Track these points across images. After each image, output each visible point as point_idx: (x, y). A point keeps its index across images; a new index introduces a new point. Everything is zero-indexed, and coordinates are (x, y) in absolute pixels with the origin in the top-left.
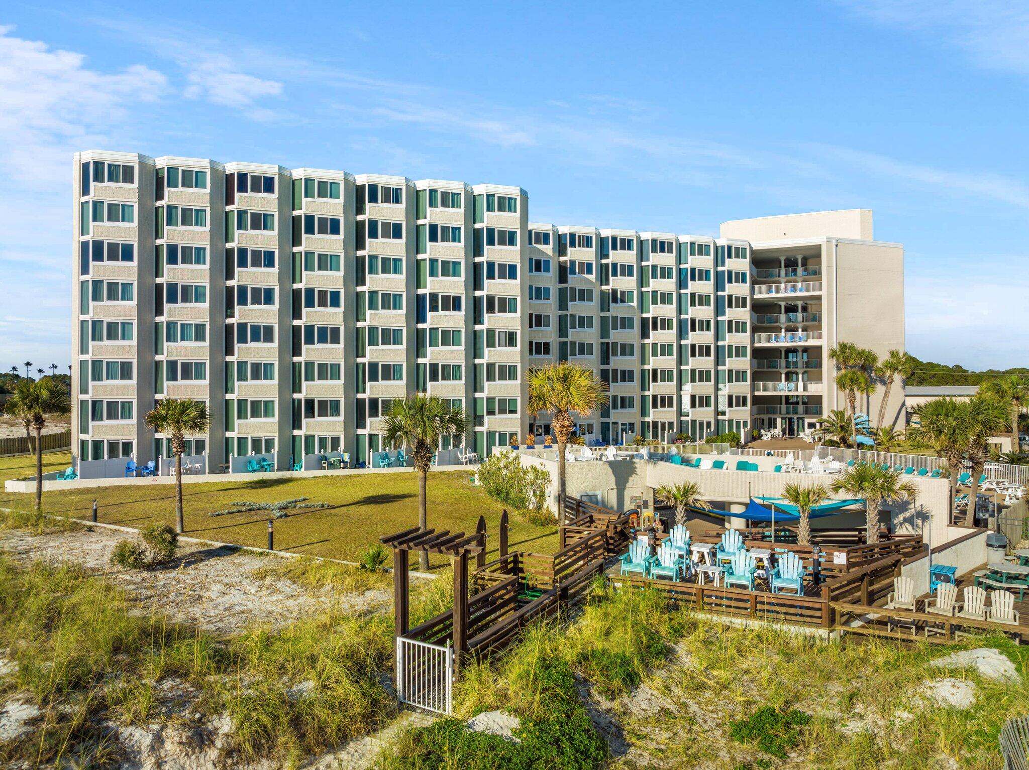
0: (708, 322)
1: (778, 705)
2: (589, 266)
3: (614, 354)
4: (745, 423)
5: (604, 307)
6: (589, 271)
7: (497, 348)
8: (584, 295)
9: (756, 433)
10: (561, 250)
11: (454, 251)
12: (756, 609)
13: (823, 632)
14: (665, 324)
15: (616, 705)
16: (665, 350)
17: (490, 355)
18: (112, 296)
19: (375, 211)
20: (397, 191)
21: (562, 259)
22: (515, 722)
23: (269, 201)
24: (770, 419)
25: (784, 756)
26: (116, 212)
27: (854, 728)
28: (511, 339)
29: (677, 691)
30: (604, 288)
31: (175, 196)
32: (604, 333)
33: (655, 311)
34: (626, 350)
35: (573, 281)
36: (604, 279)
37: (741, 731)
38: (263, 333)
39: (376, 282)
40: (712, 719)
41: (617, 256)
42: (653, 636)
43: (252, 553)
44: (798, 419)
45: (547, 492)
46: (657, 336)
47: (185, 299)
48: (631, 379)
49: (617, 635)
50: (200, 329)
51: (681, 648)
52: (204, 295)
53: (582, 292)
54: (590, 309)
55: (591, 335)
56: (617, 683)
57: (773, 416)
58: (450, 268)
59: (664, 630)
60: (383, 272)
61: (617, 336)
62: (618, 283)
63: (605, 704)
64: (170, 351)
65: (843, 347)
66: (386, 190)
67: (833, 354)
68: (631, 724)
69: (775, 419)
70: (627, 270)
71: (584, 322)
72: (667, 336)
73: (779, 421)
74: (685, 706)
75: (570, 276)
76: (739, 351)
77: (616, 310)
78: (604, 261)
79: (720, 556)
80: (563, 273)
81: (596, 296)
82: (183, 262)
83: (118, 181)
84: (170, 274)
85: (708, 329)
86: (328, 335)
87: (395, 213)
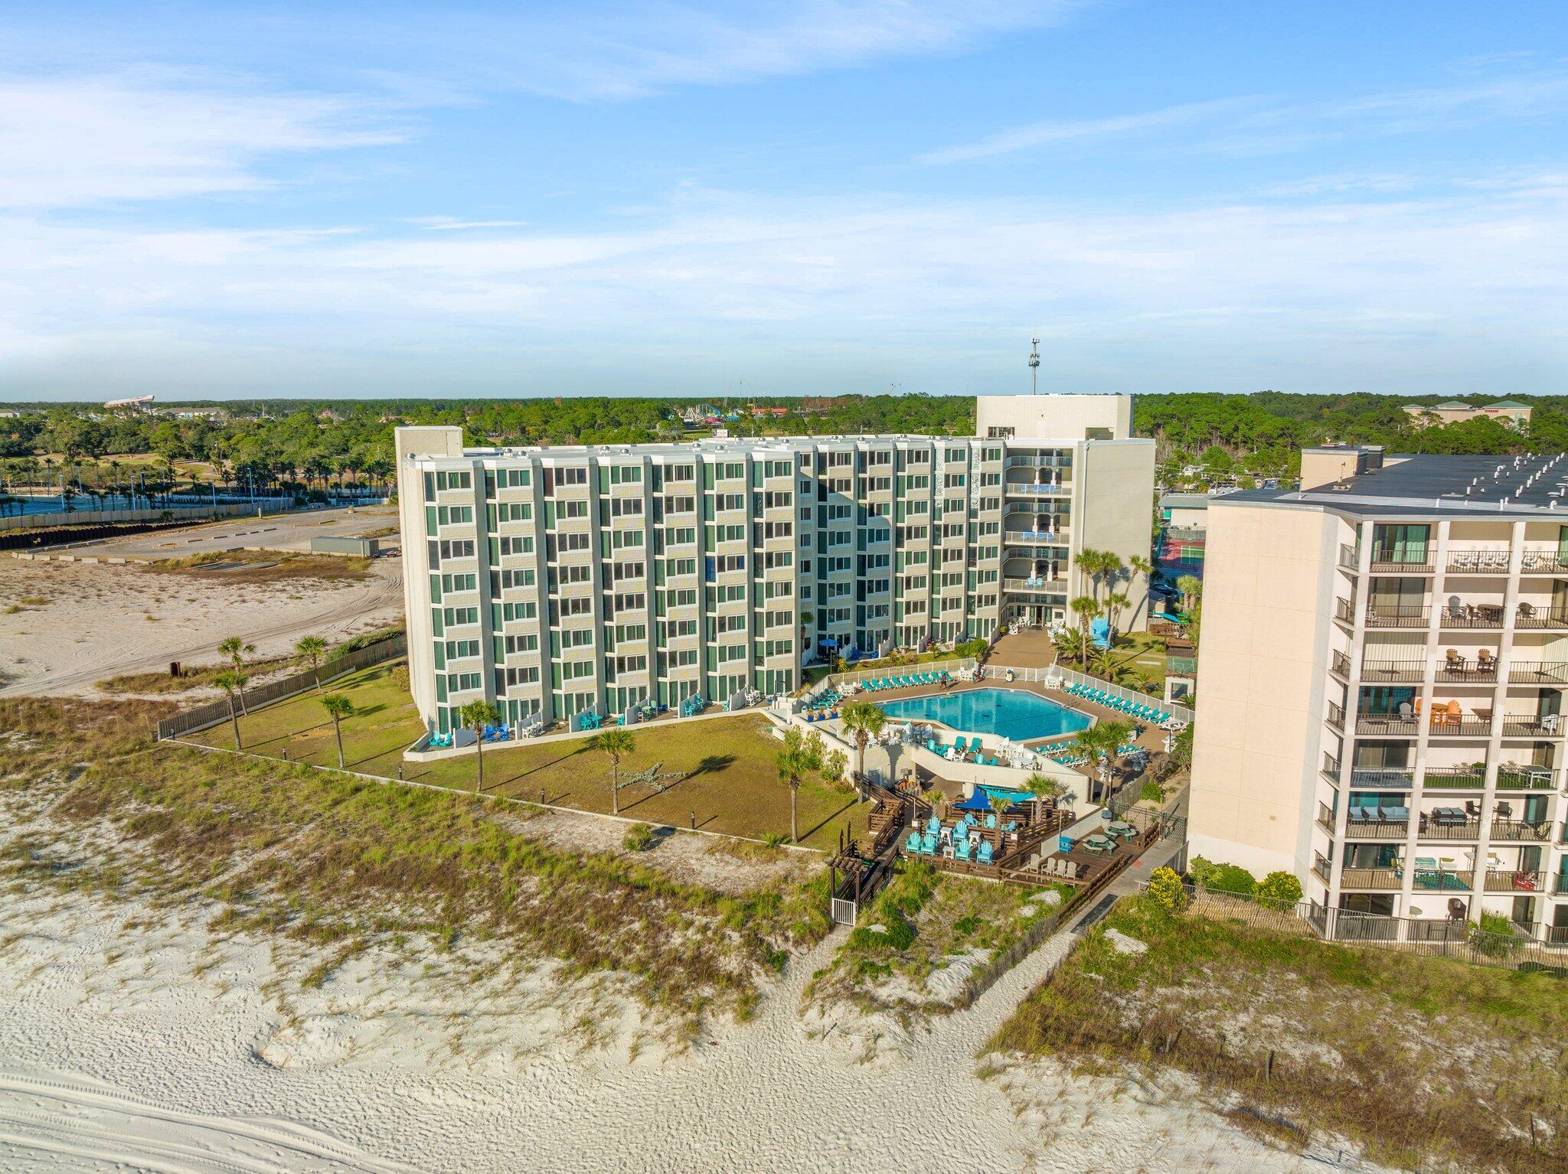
0: (961, 527)
1: (971, 917)
2: (848, 482)
3: (870, 566)
4: (993, 621)
5: (861, 520)
6: (848, 488)
7: (775, 598)
8: (842, 511)
9: (1003, 629)
10: (821, 468)
11: (737, 516)
12: (969, 870)
13: (997, 881)
14: (919, 532)
15: (913, 919)
16: (919, 557)
17: (768, 605)
18: (459, 587)
19: (669, 489)
20: (689, 468)
21: (821, 477)
22: (885, 928)
23: (582, 490)
24: (1019, 607)
25: (970, 934)
26: (458, 514)
27: (997, 923)
28: (786, 589)
29: (934, 911)
30: (861, 501)
31: (503, 495)
32: (861, 546)
33: (909, 520)
34: (882, 561)
35: (832, 500)
36: (861, 493)
37: (957, 926)
38: (580, 606)
39: (672, 551)
40: (947, 922)
41: (874, 471)
42: (925, 888)
43: (685, 832)
44: (1046, 608)
45: (845, 768)
46: (910, 545)
47: (517, 583)
48: (886, 588)
49: (911, 889)
50: (531, 607)
51: (936, 892)
52: (533, 578)
53: (840, 509)
54: (848, 524)
55: (848, 550)
56: (913, 910)
57: (1022, 604)
58: (734, 533)
59: (928, 884)
60: (679, 541)
61: (873, 549)
62: (874, 497)
63: (909, 919)
64: (507, 629)
65: (1087, 553)
66: (679, 468)
67: (1078, 559)
68: (919, 925)
69: (1024, 607)
70: (884, 483)
71: (842, 538)
72: (921, 544)
73: (1028, 609)
74: (937, 918)
75: (829, 495)
76: (990, 552)
77: (872, 523)
78: (861, 475)
79: (955, 836)
80: (823, 492)
81: (854, 511)
82: (515, 551)
83: (457, 487)
84: (504, 563)
85: (960, 533)
86: (634, 601)
87: (686, 488)
